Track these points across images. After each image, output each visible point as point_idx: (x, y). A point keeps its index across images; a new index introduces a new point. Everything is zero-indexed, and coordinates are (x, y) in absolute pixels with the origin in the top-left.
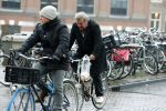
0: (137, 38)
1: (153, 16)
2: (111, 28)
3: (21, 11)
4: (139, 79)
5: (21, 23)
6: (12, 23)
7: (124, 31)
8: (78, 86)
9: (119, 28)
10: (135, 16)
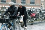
0: (37, 10)
1: (42, 4)
2: (30, 8)
3: (6, 3)
4: (38, 21)
5: (6, 6)
6: (3, 6)
7: (34, 8)
8: (20, 24)
9: (33, 8)
10: (37, 4)
